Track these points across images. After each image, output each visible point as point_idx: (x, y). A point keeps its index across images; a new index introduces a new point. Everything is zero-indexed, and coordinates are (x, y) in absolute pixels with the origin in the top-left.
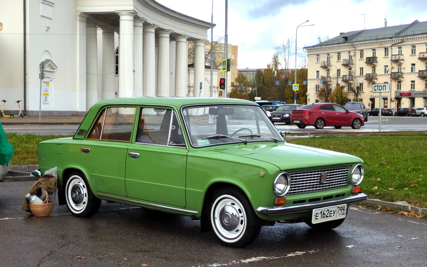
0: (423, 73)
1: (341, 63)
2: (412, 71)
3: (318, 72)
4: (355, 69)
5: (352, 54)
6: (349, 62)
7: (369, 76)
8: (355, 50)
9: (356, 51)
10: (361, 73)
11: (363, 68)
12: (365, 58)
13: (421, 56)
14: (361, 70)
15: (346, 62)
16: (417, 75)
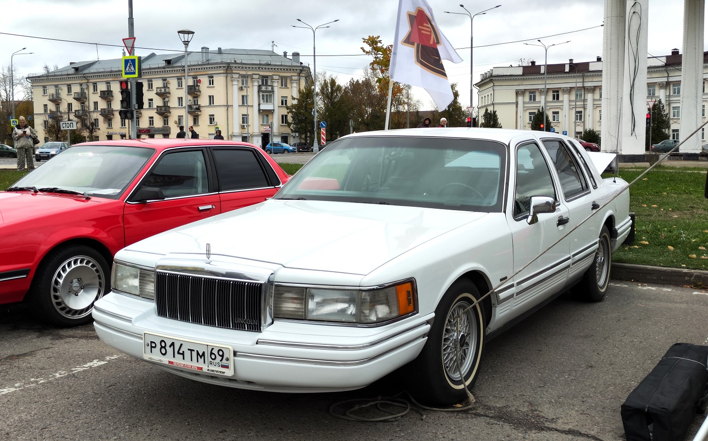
0: (161, 109)
1: (73, 96)
2: (150, 106)
3: (45, 106)
4: (89, 104)
5: (84, 86)
6: (82, 95)
7: (105, 112)
8: (87, 82)
9: (89, 84)
10: (95, 107)
11: (97, 102)
12: (99, 91)
13: (158, 91)
14: (95, 105)
15: (78, 95)
16: (155, 111)
